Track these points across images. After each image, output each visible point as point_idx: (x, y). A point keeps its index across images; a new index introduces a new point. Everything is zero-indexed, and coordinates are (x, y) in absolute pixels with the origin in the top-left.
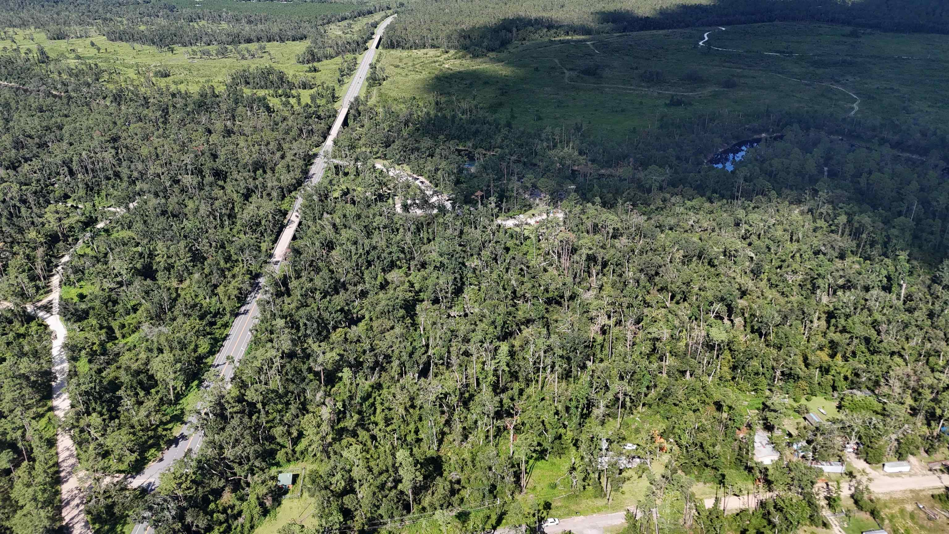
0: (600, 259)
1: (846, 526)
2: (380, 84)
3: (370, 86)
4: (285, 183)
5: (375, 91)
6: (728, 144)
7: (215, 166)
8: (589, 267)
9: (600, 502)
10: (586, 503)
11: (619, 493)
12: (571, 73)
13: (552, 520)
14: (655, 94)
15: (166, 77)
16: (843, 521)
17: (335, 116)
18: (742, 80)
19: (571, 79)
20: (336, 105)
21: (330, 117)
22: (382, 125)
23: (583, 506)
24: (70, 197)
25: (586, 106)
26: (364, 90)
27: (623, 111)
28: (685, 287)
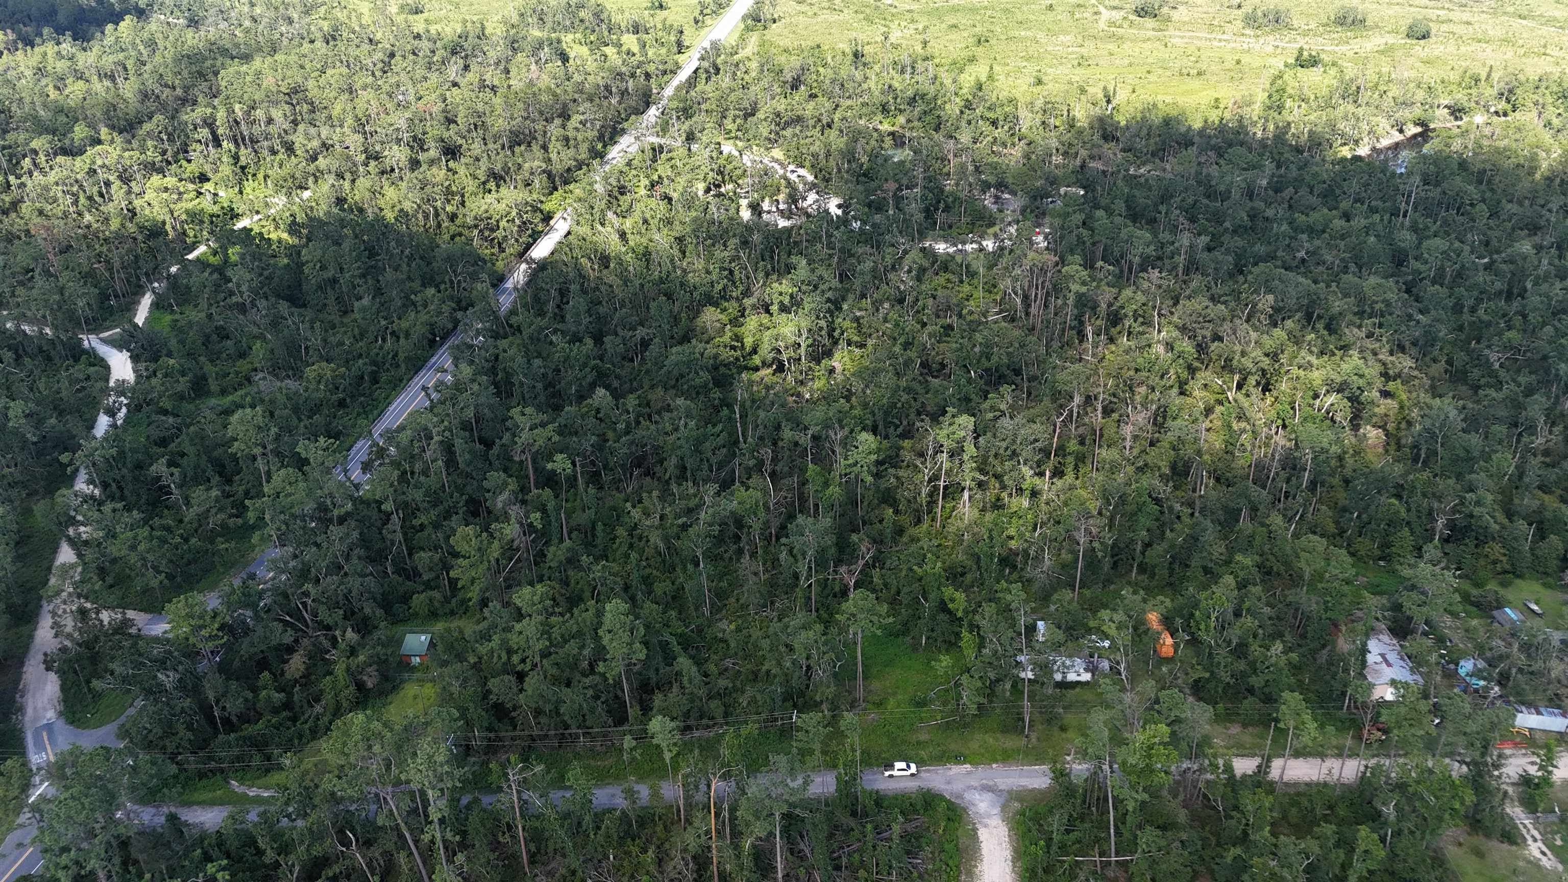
0: (1104, 306)
1: (1559, 842)
2: (765, 28)
3: (748, 29)
4: (557, 167)
5: (754, 39)
6: (1401, 131)
7: (446, 135)
8: (1082, 323)
9: (1011, 742)
10: (979, 740)
11: (1056, 728)
12: (1114, 13)
13: (902, 765)
14: (1270, 49)
15: (417, 13)
16: (1554, 833)
17: (673, 72)
18: (1444, 28)
19: (1112, 24)
20: (681, 58)
21: (665, 72)
22: (753, 88)
23: (974, 745)
24: (208, 180)
25: (1131, 65)
26: (736, 35)
27: (1199, 74)
28: (1267, 361)
